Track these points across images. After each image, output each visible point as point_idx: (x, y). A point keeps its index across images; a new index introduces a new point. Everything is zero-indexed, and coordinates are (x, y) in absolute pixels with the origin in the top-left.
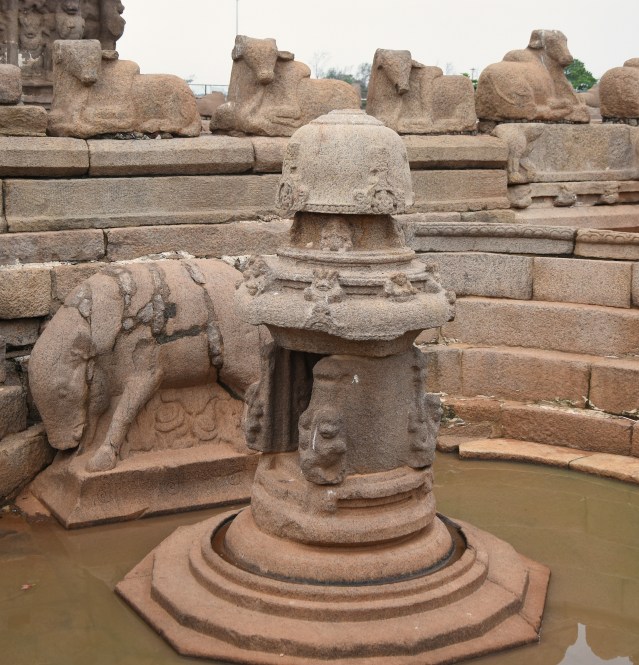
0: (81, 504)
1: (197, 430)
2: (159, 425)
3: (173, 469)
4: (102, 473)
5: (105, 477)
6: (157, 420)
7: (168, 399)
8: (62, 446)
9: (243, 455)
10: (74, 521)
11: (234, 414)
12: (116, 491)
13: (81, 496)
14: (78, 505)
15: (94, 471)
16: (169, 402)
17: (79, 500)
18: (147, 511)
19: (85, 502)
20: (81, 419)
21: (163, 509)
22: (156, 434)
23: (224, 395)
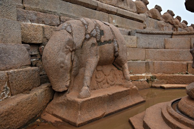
0: (81, 113)
1: (109, 81)
2: (97, 79)
3: (111, 95)
4: (87, 99)
5: (89, 100)
6: (96, 78)
7: (98, 70)
8: (61, 90)
9: (129, 89)
10: (80, 122)
11: (119, 75)
12: (93, 106)
13: (80, 110)
14: (79, 114)
15: (84, 98)
16: (99, 71)
17: (79, 112)
18: (106, 114)
19: (82, 113)
20: (69, 78)
21: (111, 112)
22: (97, 83)
23: (115, 68)
